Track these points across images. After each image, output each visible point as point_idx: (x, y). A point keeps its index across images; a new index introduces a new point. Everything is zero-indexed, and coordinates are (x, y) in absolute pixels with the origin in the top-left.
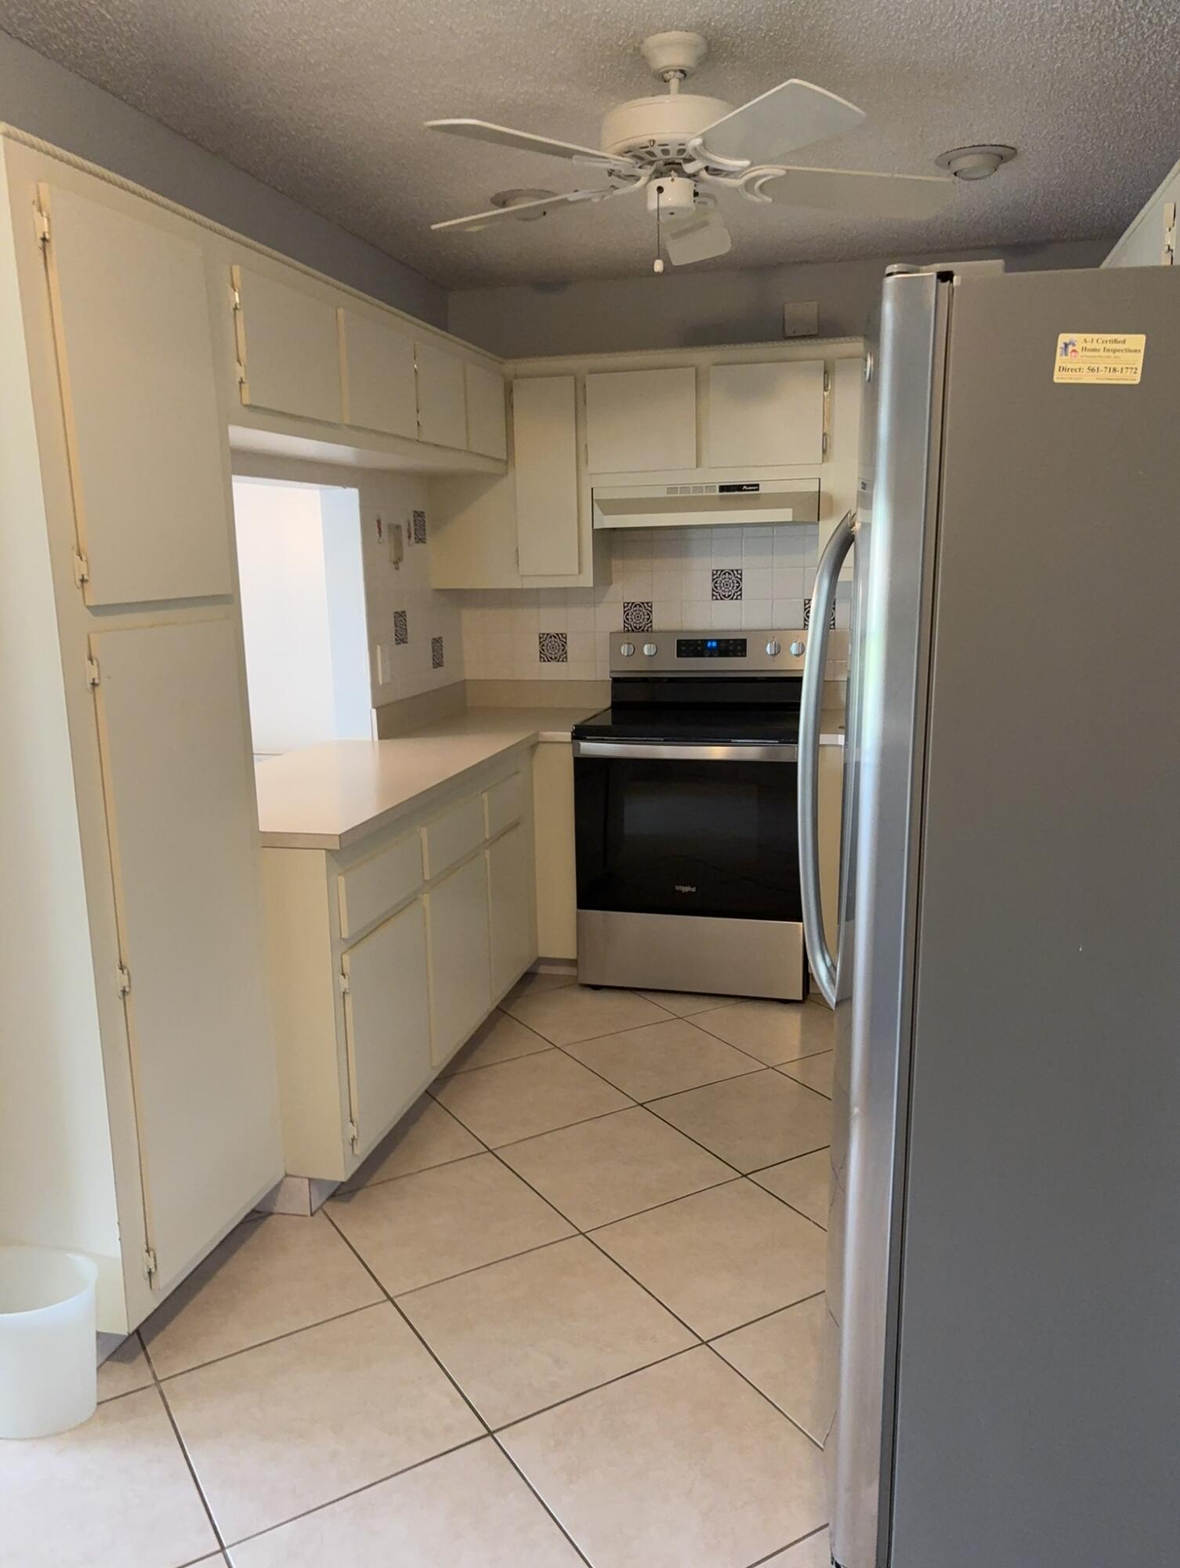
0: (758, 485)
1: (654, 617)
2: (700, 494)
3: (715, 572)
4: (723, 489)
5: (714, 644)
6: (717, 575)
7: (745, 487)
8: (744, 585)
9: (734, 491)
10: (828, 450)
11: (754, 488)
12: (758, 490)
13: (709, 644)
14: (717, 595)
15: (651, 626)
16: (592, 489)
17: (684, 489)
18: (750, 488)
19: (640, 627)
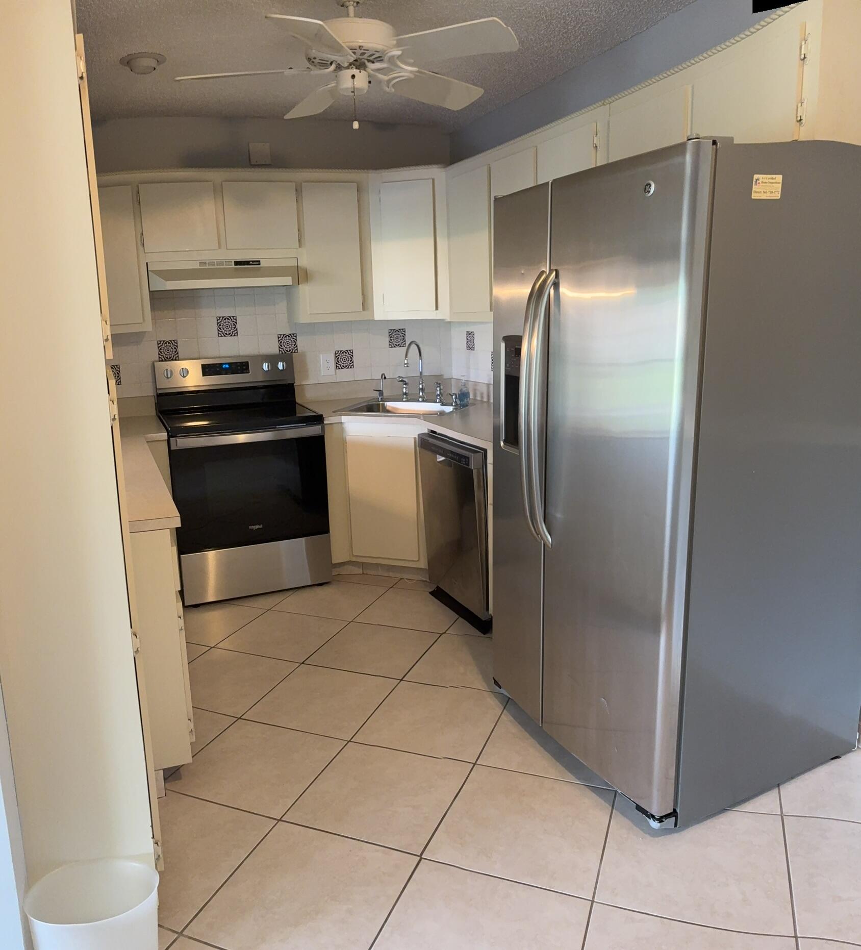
0: (259, 261)
1: (179, 350)
2: (222, 267)
3: (218, 318)
4: (237, 263)
5: (227, 366)
6: (220, 320)
7: (251, 262)
8: (238, 326)
9: (244, 265)
10: (302, 240)
11: (257, 263)
12: (259, 264)
13: (224, 366)
14: (221, 333)
15: (178, 356)
16: (147, 263)
17: (211, 263)
18: (254, 263)
19: (170, 358)
